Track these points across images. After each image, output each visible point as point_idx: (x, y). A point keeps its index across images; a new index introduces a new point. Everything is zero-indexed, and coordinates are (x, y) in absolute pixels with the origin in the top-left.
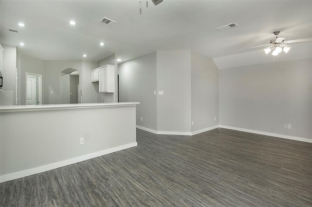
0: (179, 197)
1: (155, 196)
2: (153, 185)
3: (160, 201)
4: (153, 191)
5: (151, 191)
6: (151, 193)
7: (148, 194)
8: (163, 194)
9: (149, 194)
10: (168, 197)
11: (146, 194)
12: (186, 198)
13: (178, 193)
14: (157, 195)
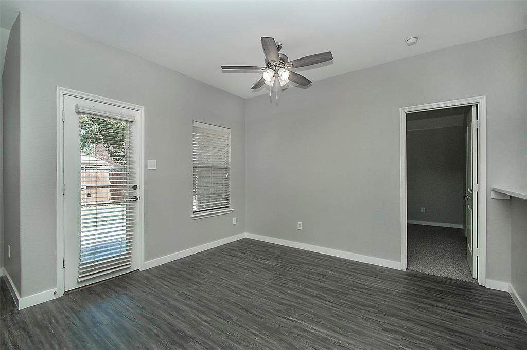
0: (238, 322)
1: (277, 318)
2: (289, 335)
3: (269, 312)
4: (283, 325)
5: (287, 324)
6: (285, 320)
7: (290, 318)
8: (266, 323)
9: (288, 319)
10: (257, 319)
11: (292, 317)
12: (226, 322)
13: (238, 328)
14: (275, 319)
